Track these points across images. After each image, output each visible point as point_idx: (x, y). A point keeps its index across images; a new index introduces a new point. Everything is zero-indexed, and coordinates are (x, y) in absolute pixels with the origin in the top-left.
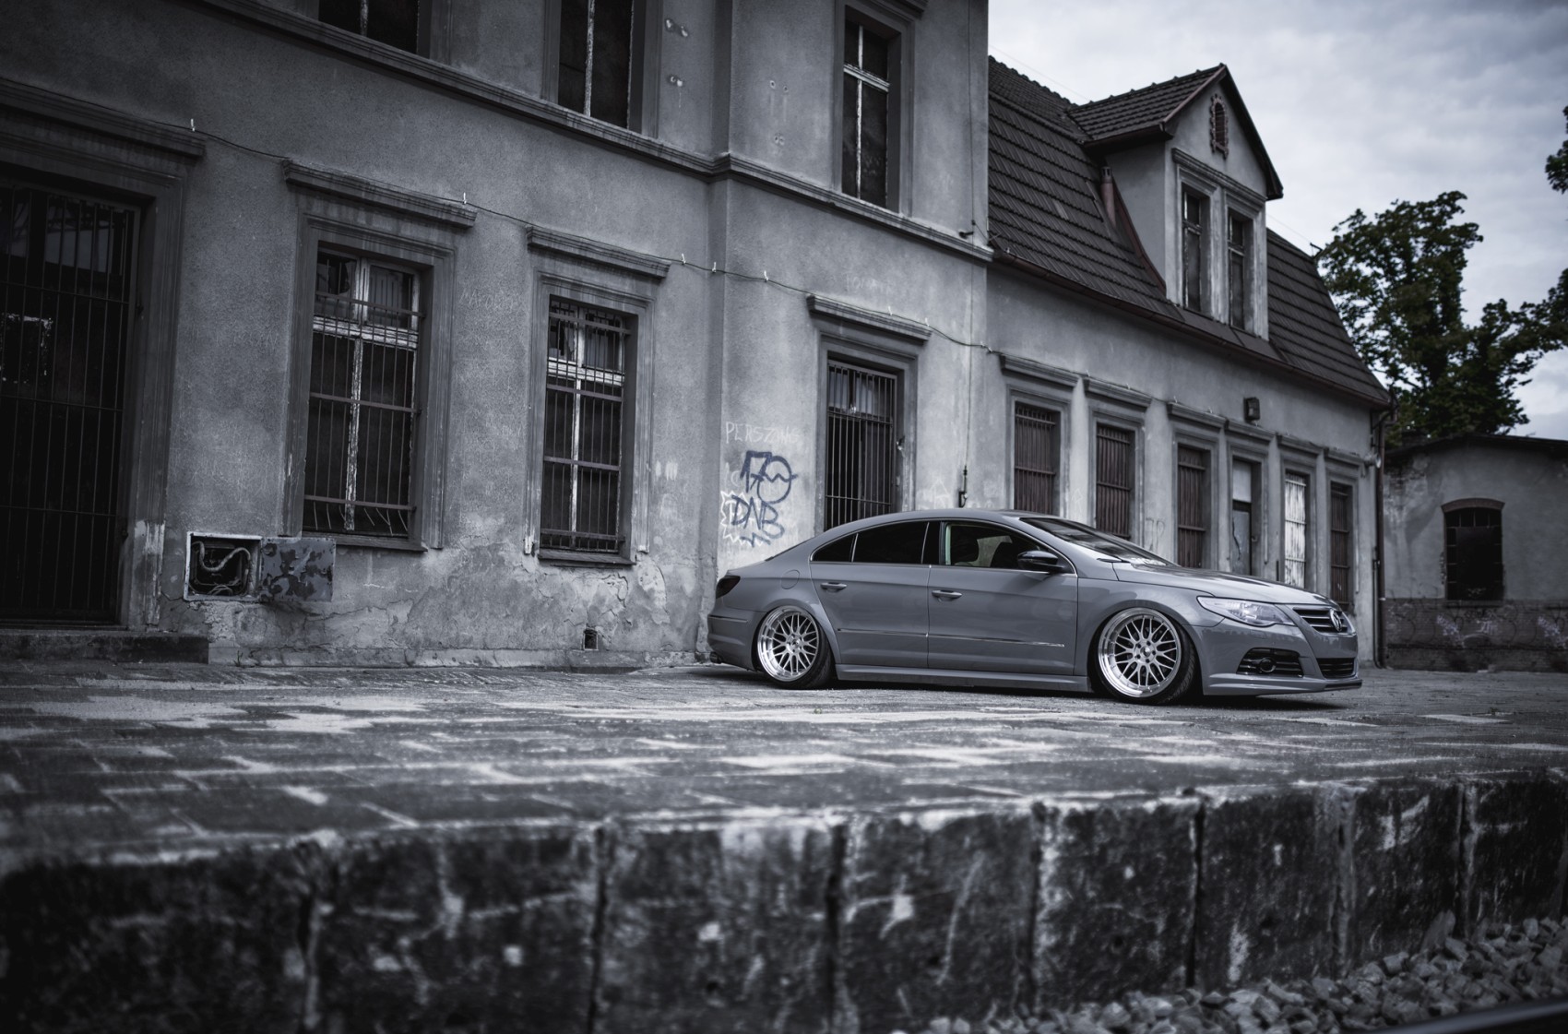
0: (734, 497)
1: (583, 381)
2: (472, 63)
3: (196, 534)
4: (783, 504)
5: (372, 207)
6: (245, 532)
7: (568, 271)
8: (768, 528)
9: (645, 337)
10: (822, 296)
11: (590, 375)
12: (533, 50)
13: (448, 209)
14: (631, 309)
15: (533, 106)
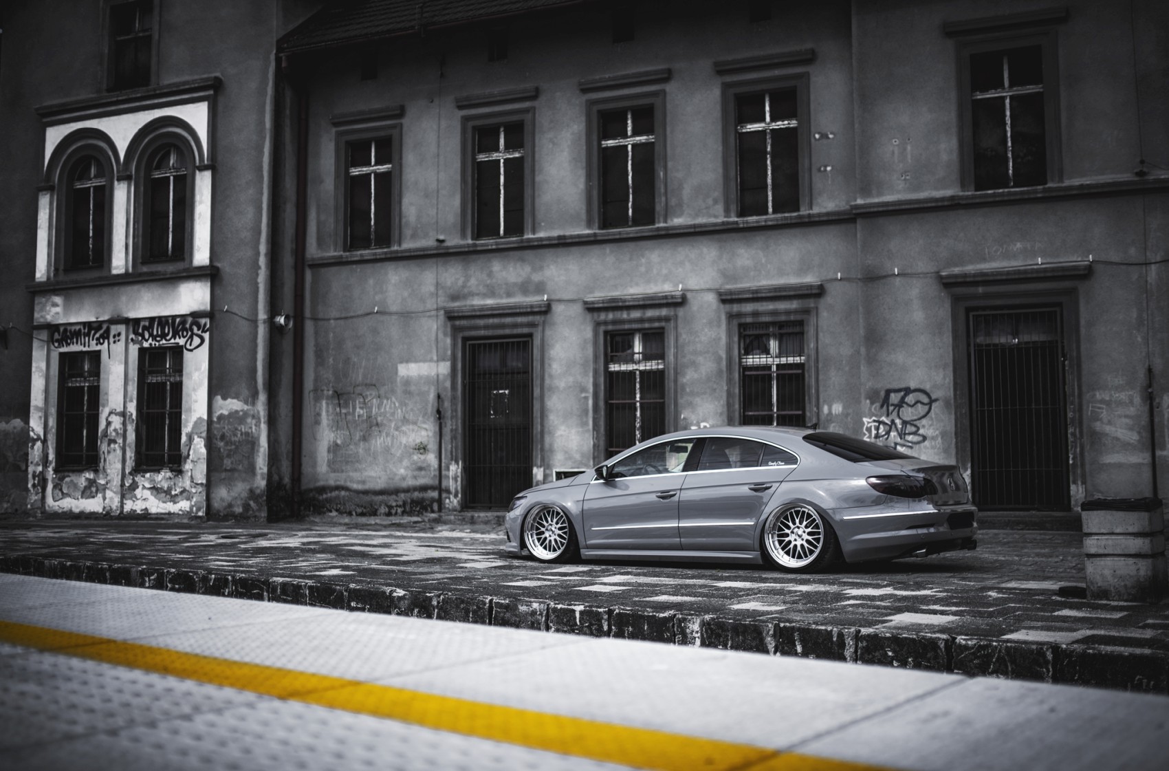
0: (874, 421)
1: (777, 365)
2: (679, 216)
3: (558, 470)
4: (924, 421)
5: (629, 308)
6: (578, 468)
7: (749, 308)
8: (910, 438)
9: (810, 331)
10: (957, 270)
11: (783, 361)
12: (718, 193)
13: (666, 297)
14: (799, 317)
15: (715, 225)
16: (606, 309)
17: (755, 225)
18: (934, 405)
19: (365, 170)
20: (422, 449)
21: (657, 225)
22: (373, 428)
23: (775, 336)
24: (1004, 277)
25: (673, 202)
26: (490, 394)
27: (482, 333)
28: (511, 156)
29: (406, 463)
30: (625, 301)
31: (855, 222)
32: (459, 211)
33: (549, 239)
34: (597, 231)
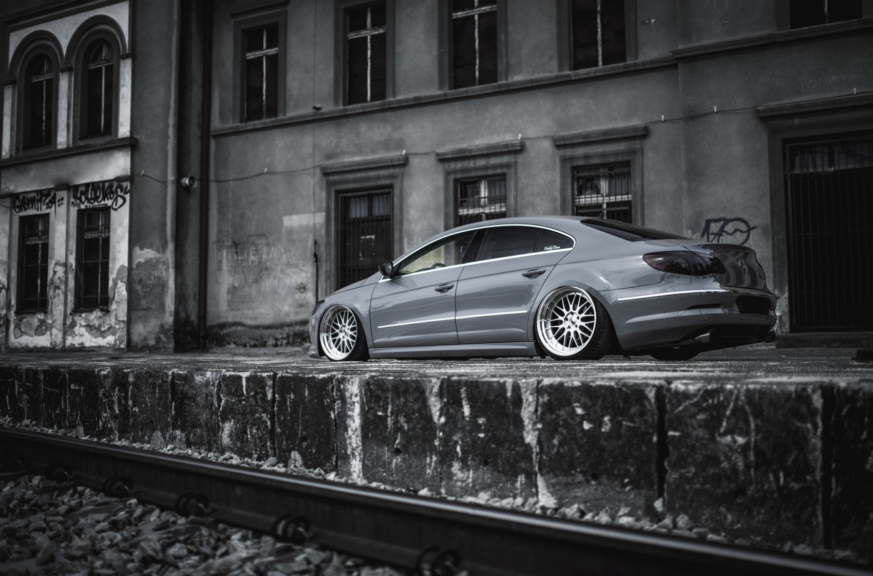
1: (607, 204)
2: (519, 74)
5: (475, 157)
7: (581, 151)
9: (636, 170)
10: (773, 104)
11: (613, 199)
12: (553, 51)
13: (506, 146)
14: (626, 158)
15: (550, 79)
16: (455, 159)
17: (586, 76)
18: (752, 233)
19: (258, 54)
20: (302, 288)
21: (499, 83)
22: (263, 272)
23: (605, 176)
24: (820, 108)
25: (513, 61)
26: (359, 239)
27: (351, 186)
28: (376, 33)
29: (289, 301)
30: (470, 151)
31: (677, 69)
32: (332, 82)
33: (407, 100)
34: (448, 91)
